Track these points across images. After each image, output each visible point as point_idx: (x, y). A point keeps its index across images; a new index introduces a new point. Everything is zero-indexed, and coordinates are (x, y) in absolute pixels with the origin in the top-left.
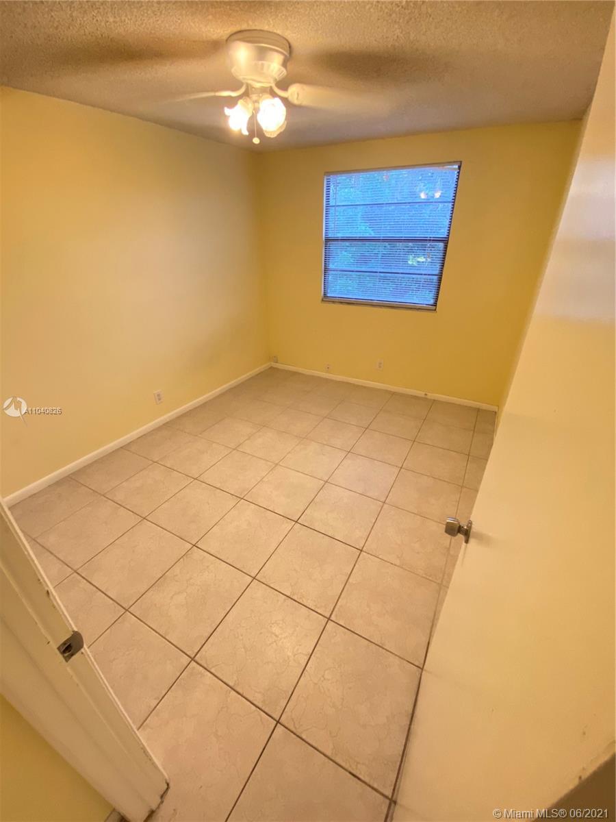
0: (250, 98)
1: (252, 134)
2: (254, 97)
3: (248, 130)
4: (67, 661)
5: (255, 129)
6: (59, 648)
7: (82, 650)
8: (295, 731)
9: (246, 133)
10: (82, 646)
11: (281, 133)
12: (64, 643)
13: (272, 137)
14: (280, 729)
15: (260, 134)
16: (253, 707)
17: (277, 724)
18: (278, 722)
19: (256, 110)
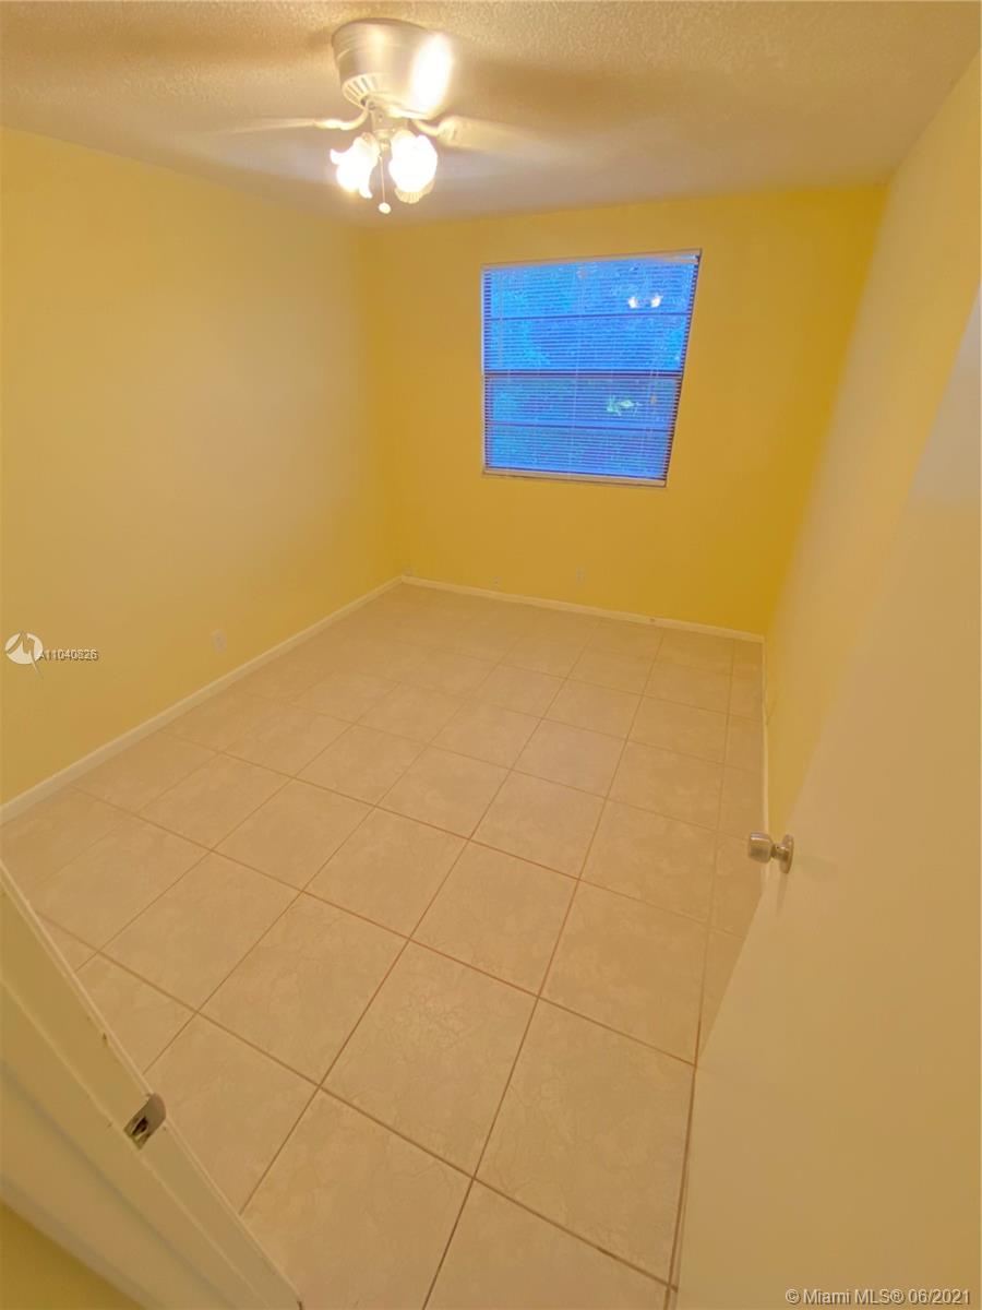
0: (375, 136)
1: (378, 196)
2: (382, 134)
3: (372, 191)
4: (140, 1147)
5: (384, 188)
6: (126, 1130)
7: (164, 1124)
8: (502, 1190)
9: (367, 194)
10: (163, 1118)
11: (424, 196)
12: (135, 1120)
13: (411, 202)
14: (477, 1190)
15: (391, 197)
16: (431, 1159)
17: (471, 1183)
18: (474, 1178)
19: (386, 156)
